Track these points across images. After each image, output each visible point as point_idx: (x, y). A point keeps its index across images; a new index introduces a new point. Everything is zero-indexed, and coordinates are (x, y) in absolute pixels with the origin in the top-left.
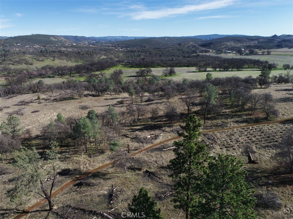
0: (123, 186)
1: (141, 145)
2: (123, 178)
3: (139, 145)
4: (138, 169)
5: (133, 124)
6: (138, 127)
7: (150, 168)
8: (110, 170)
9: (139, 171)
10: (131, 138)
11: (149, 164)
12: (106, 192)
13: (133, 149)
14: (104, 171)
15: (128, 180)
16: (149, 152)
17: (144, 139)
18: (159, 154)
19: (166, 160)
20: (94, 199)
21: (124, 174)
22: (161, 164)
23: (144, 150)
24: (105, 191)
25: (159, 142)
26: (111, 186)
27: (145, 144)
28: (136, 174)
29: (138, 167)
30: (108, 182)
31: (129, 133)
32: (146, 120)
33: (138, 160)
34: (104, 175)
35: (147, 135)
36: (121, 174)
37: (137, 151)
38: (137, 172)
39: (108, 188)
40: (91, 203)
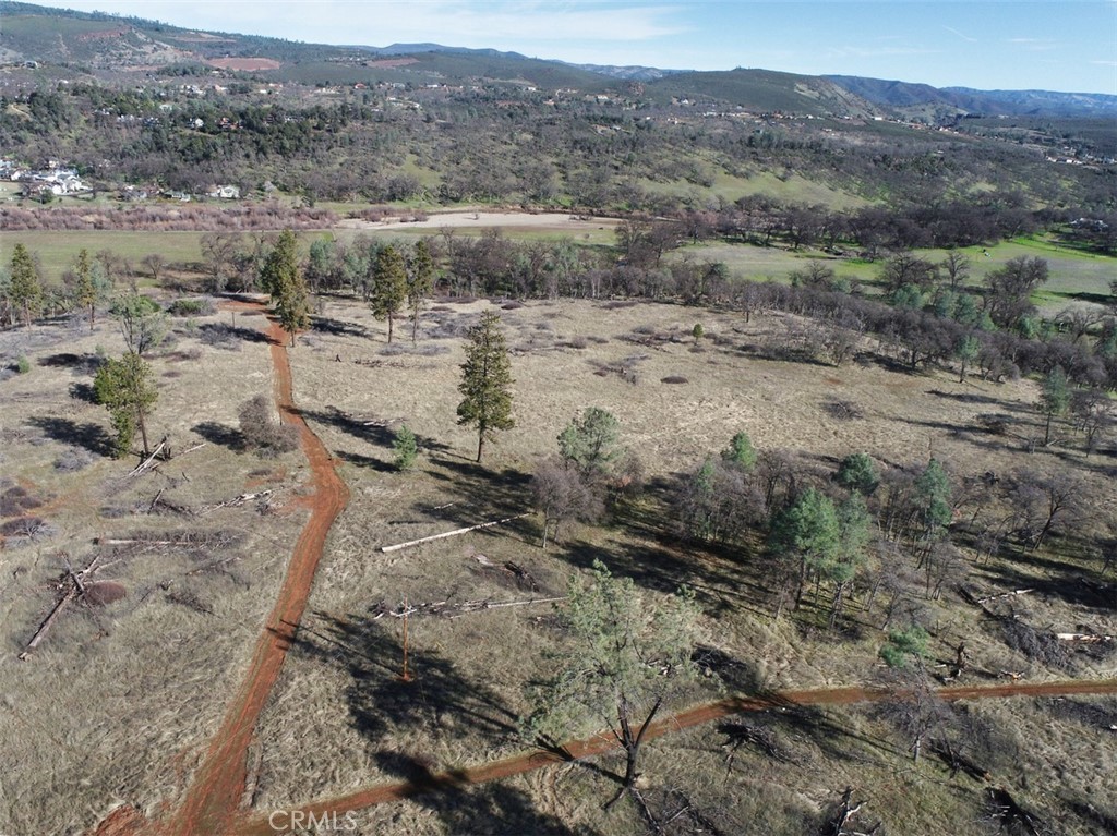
0: (888, 813)
1: (1020, 660)
2: (896, 779)
3: (1008, 656)
4: (970, 766)
5: (1017, 549)
6: (1035, 568)
7: (1023, 785)
8: (859, 724)
9: (972, 780)
10: (985, 611)
11: (1027, 766)
12: (816, 808)
13: (980, 666)
14: (834, 717)
15: (913, 794)
16: (1045, 709)
17: (1040, 638)
18: (1084, 740)
20: (768, 814)
21: (909, 765)
22: (1081, 789)
23: (1025, 690)
24: (814, 800)
25: (1105, 678)
26: (843, 791)
27: (1035, 665)
28: (953, 787)
29: (975, 757)
30: (839, 769)
31: (983, 584)
32: (1081, 549)
33: (981, 728)
34: (833, 731)
35: (1063, 621)
36: (895, 760)
37: (990, 684)
38: (963, 779)
39: (829, 795)
40: (754, 826)
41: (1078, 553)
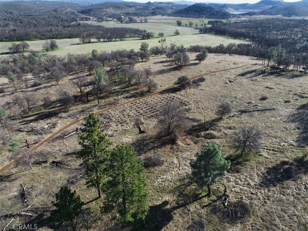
0: (33, 182)
1: (40, 136)
2: (30, 175)
3: (37, 137)
4: (44, 162)
5: (25, 115)
6: (31, 117)
7: (56, 158)
8: (13, 171)
9: (46, 164)
10: (26, 131)
11: (54, 154)
12: (16, 194)
13: (33, 143)
14: (6, 174)
15: (36, 175)
16: (51, 142)
17: (42, 130)
18: (61, 143)
19: (70, 147)
20: (5, 204)
21: (31, 170)
22: (66, 151)
23: (45, 141)
24: (14, 192)
25: (58, 130)
26: (20, 186)
27: (44, 136)
28: (43, 168)
29: (43, 159)
30: (15, 182)
31: (22, 126)
32: (38, 109)
33: (41, 154)
34: (8, 177)
35: (43, 124)
36: (27, 172)
37: (37, 145)
38: (44, 165)
39: (17, 189)
40: (3, 208)
41: (38, 110)
